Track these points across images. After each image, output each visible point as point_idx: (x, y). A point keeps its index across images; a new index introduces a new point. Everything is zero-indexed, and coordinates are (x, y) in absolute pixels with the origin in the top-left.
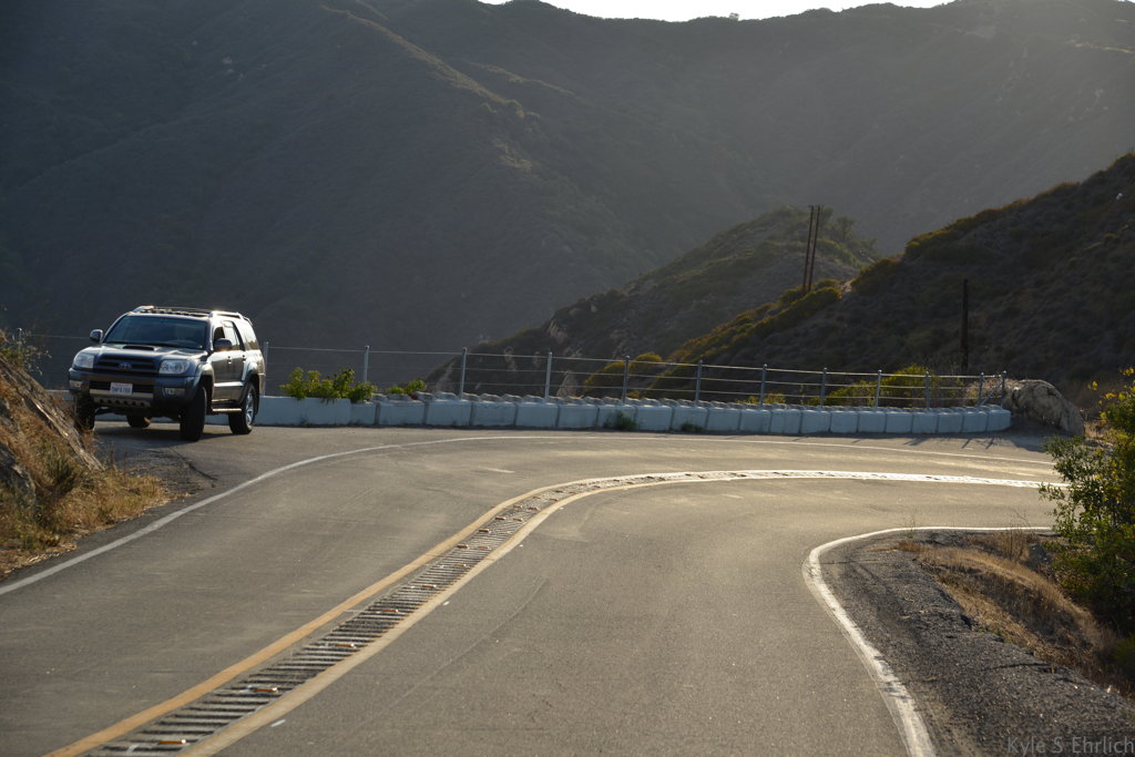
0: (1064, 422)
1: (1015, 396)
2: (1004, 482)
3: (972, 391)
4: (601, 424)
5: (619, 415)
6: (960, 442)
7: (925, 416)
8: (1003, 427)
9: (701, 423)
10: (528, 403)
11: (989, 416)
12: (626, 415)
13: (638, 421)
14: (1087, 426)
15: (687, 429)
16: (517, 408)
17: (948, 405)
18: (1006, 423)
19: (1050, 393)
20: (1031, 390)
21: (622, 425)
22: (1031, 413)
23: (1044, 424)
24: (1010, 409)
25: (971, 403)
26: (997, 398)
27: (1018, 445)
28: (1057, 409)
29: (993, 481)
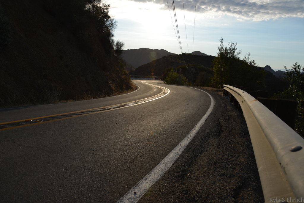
6: (153, 80)
11: (154, 78)
19: (157, 77)
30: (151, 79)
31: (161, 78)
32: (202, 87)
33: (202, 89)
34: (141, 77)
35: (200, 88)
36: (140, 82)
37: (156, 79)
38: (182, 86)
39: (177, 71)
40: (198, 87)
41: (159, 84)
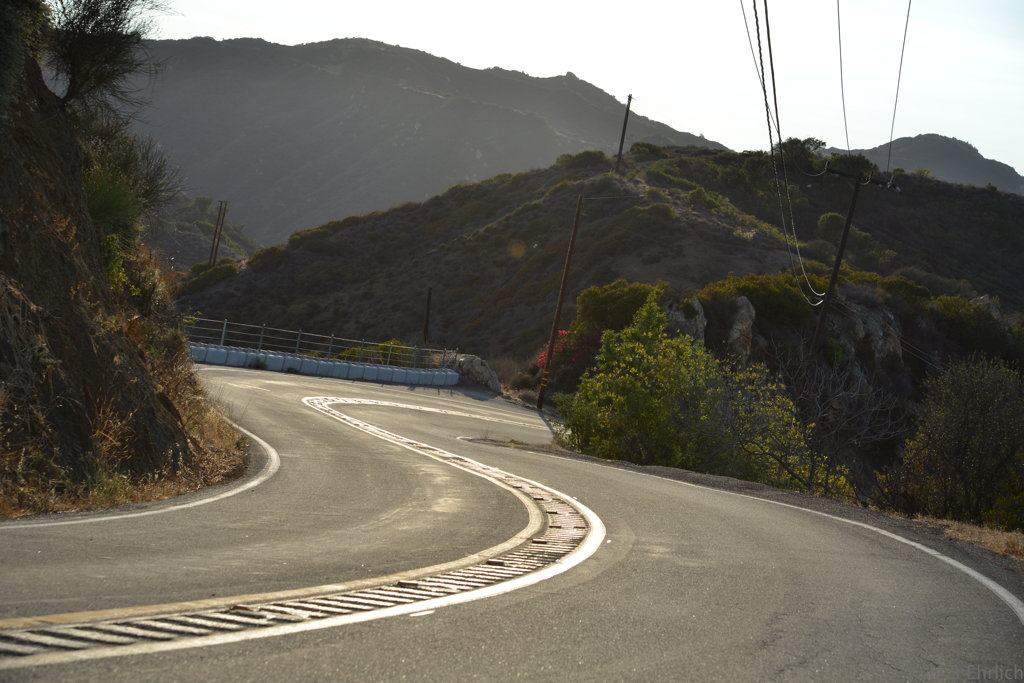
0: (490, 382)
1: (461, 365)
2: (478, 417)
3: (437, 358)
4: (247, 364)
5: (258, 360)
6: (435, 391)
7: (413, 372)
8: (454, 384)
9: (298, 369)
10: (212, 349)
11: (447, 376)
12: (262, 360)
13: (267, 363)
14: (502, 386)
15: (291, 371)
16: (207, 352)
17: (424, 367)
18: (455, 381)
19: (483, 364)
20: (471, 361)
21: (259, 366)
22: (470, 376)
23: (478, 383)
24: (456, 371)
25: (435, 367)
26: (451, 365)
27: (467, 396)
28: (486, 375)
29: (473, 416)
30: (412, 385)
31: (521, 385)
32: (953, 529)
33: (953, 548)
34: (307, 347)
35: (934, 538)
36: (287, 396)
37: (471, 385)
38: (740, 490)
39: (701, 322)
40: (919, 519)
41: (489, 443)
